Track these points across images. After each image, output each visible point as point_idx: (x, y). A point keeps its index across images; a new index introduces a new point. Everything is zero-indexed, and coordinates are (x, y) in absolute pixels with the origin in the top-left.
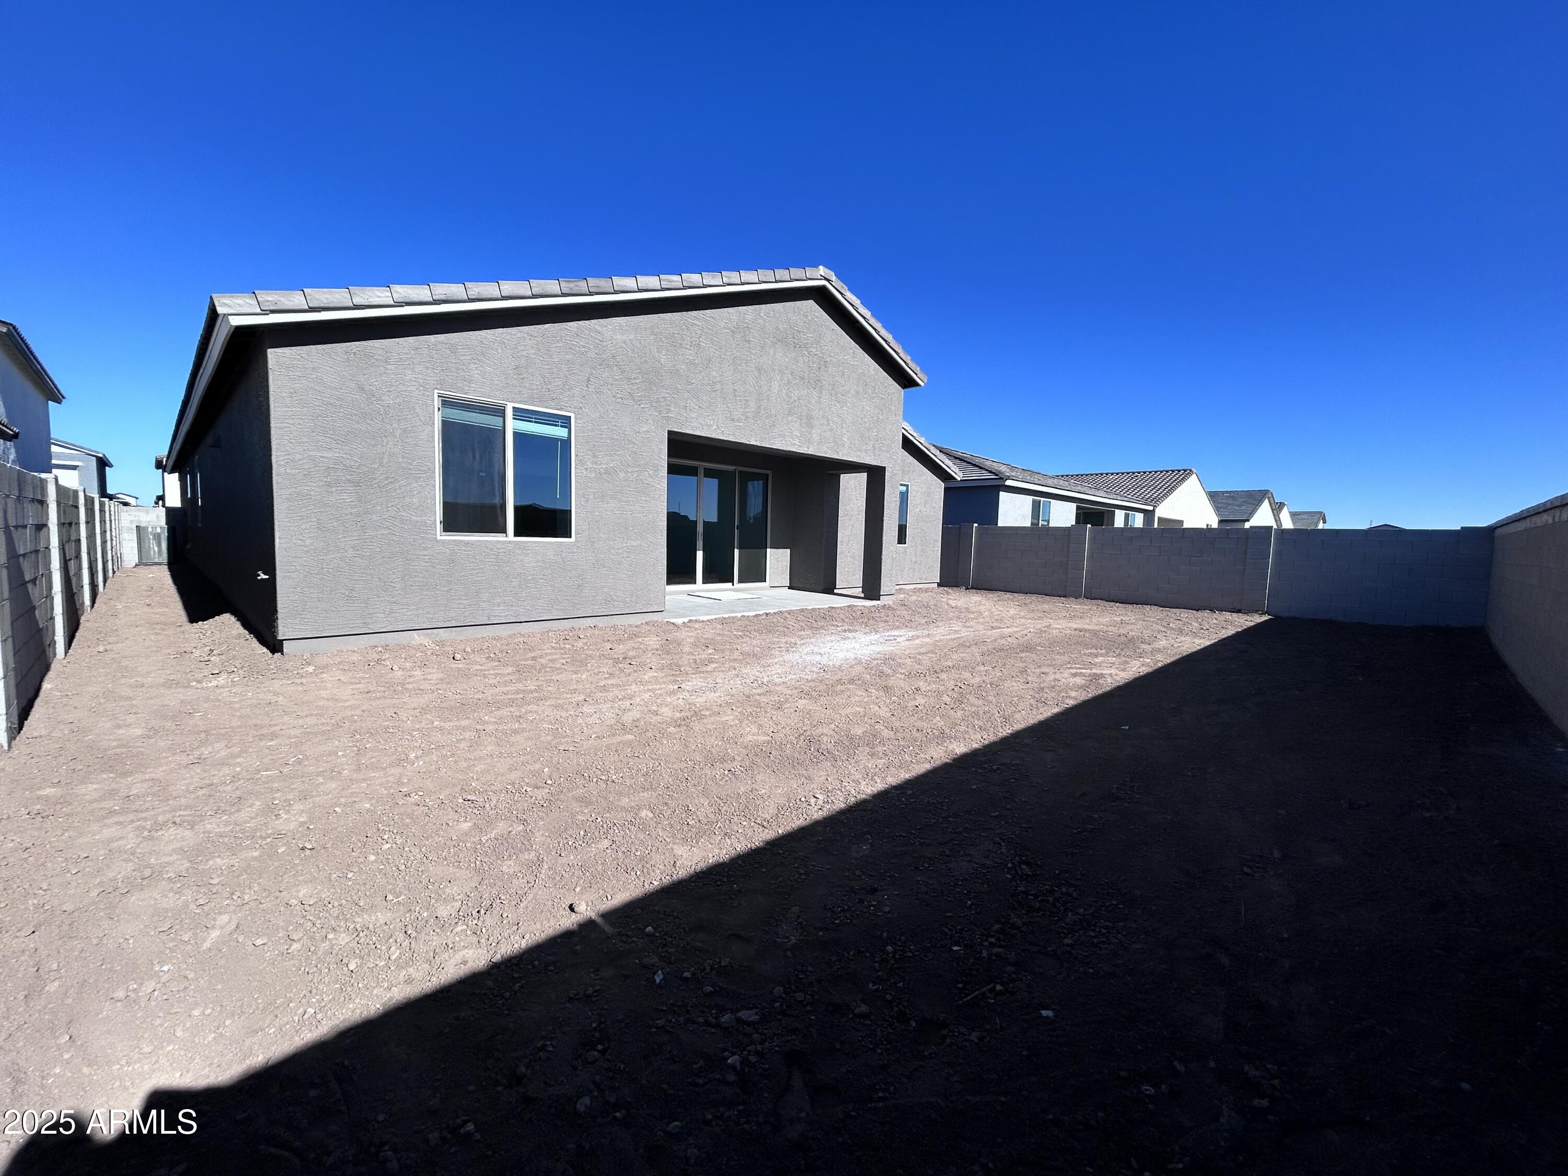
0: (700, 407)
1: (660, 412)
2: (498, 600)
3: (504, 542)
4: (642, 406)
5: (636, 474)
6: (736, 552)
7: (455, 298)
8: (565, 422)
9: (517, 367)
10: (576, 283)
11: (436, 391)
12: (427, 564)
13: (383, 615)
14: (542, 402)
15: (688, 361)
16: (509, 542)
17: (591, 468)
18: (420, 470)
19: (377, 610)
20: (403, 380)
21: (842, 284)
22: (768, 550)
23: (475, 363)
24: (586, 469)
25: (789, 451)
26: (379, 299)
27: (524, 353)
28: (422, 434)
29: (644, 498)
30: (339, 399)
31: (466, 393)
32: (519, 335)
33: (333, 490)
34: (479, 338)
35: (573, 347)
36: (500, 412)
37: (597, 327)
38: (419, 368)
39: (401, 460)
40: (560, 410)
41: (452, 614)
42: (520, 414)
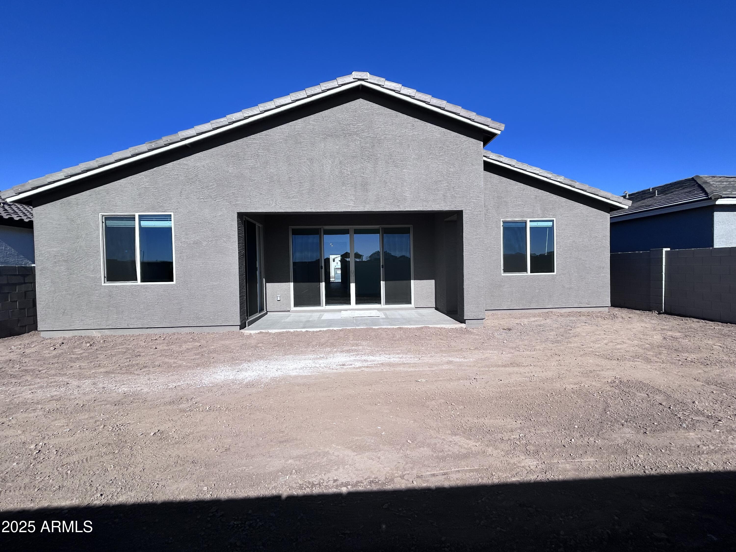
0: (261, 194)
1: (230, 202)
2: (133, 316)
3: (136, 286)
4: (217, 201)
5: (214, 242)
6: (383, 283)
7: (92, 167)
8: (168, 218)
9: (140, 195)
10: (156, 142)
11: (100, 214)
12: (98, 297)
13: (78, 322)
14: (154, 209)
15: (249, 167)
16: (138, 285)
17: (184, 242)
18: (93, 252)
19: (76, 319)
20: (85, 211)
21: (378, 78)
22: (412, 281)
23: (118, 197)
24: (181, 242)
25: (344, 212)
26: (58, 177)
27: (143, 186)
28: (94, 235)
29: (221, 256)
30: (59, 225)
31: (114, 212)
32: (140, 177)
33: (57, 265)
34: (119, 184)
35: (171, 177)
36: (132, 218)
37: (184, 162)
38: (91, 204)
39: (85, 249)
40: (164, 212)
41: (110, 322)
42: (142, 218)
